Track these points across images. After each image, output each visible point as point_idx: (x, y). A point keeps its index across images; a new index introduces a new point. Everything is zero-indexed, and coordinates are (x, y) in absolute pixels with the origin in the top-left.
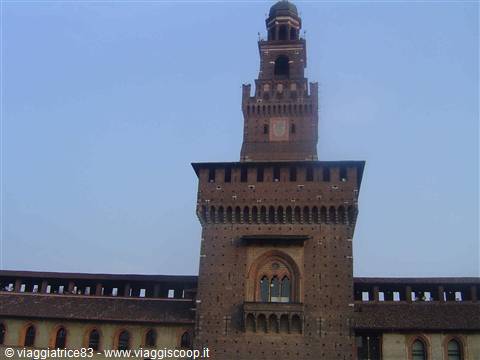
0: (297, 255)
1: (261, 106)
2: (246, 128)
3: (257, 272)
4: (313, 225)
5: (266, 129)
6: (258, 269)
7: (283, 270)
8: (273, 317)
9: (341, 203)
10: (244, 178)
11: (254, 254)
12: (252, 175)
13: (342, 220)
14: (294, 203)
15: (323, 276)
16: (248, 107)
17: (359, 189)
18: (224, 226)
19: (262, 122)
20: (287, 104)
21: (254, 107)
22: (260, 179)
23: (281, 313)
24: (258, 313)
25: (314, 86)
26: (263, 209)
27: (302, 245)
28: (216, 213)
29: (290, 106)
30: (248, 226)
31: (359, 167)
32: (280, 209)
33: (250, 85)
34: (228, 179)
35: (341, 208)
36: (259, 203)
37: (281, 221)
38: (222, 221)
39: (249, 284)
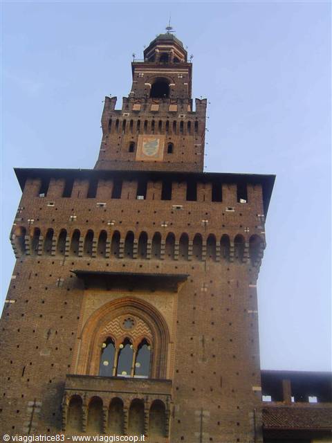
0: (165, 305)
1: (128, 120)
2: (104, 145)
3: (95, 332)
4: (194, 262)
5: (132, 147)
6: (99, 325)
7: (140, 330)
8: (117, 403)
9: (238, 232)
10: (92, 194)
11: (94, 301)
12: (105, 190)
13: (241, 257)
14: (164, 229)
15: (207, 339)
16: (110, 121)
17: (265, 213)
18: (51, 259)
19: (128, 138)
20: (164, 120)
21: (118, 121)
22: (116, 194)
23: (132, 397)
24: (90, 395)
25: (202, 103)
26: (117, 235)
27: (174, 290)
28: (41, 238)
29: (168, 122)
30: (89, 259)
31: (265, 183)
32: (144, 236)
33: (115, 98)
34: (67, 193)
35: (239, 239)
36: (111, 226)
37: (143, 254)
38: (49, 251)
39: (81, 348)
